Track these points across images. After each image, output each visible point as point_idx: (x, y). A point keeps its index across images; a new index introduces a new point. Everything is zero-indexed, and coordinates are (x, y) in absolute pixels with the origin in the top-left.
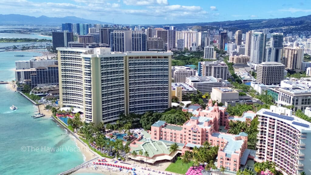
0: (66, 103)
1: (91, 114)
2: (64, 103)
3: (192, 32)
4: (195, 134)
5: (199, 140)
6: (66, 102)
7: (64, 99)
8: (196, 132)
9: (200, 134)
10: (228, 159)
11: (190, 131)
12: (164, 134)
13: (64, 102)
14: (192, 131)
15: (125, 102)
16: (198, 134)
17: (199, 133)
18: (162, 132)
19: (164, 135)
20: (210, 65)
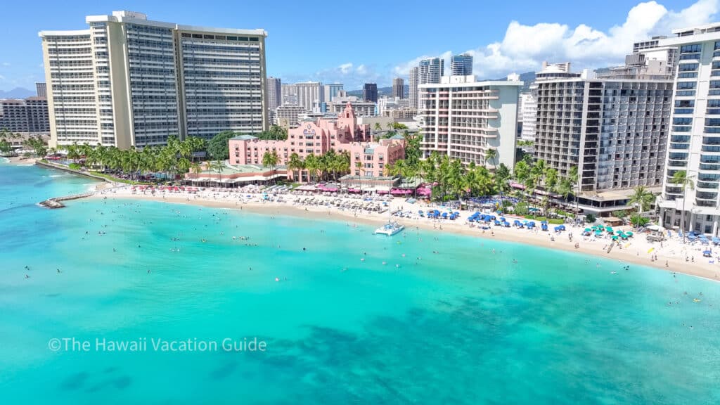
0: (64, 140)
1: (113, 133)
2: (60, 140)
3: (312, 84)
4: (310, 141)
5: (318, 144)
6: (64, 138)
7: (59, 134)
8: (312, 138)
9: (320, 141)
10: (369, 158)
11: (301, 137)
12: (253, 151)
13: (59, 138)
14: (304, 137)
15: (179, 118)
16: (315, 141)
17: (318, 138)
18: (249, 149)
19: (253, 155)
20: (343, 102)
